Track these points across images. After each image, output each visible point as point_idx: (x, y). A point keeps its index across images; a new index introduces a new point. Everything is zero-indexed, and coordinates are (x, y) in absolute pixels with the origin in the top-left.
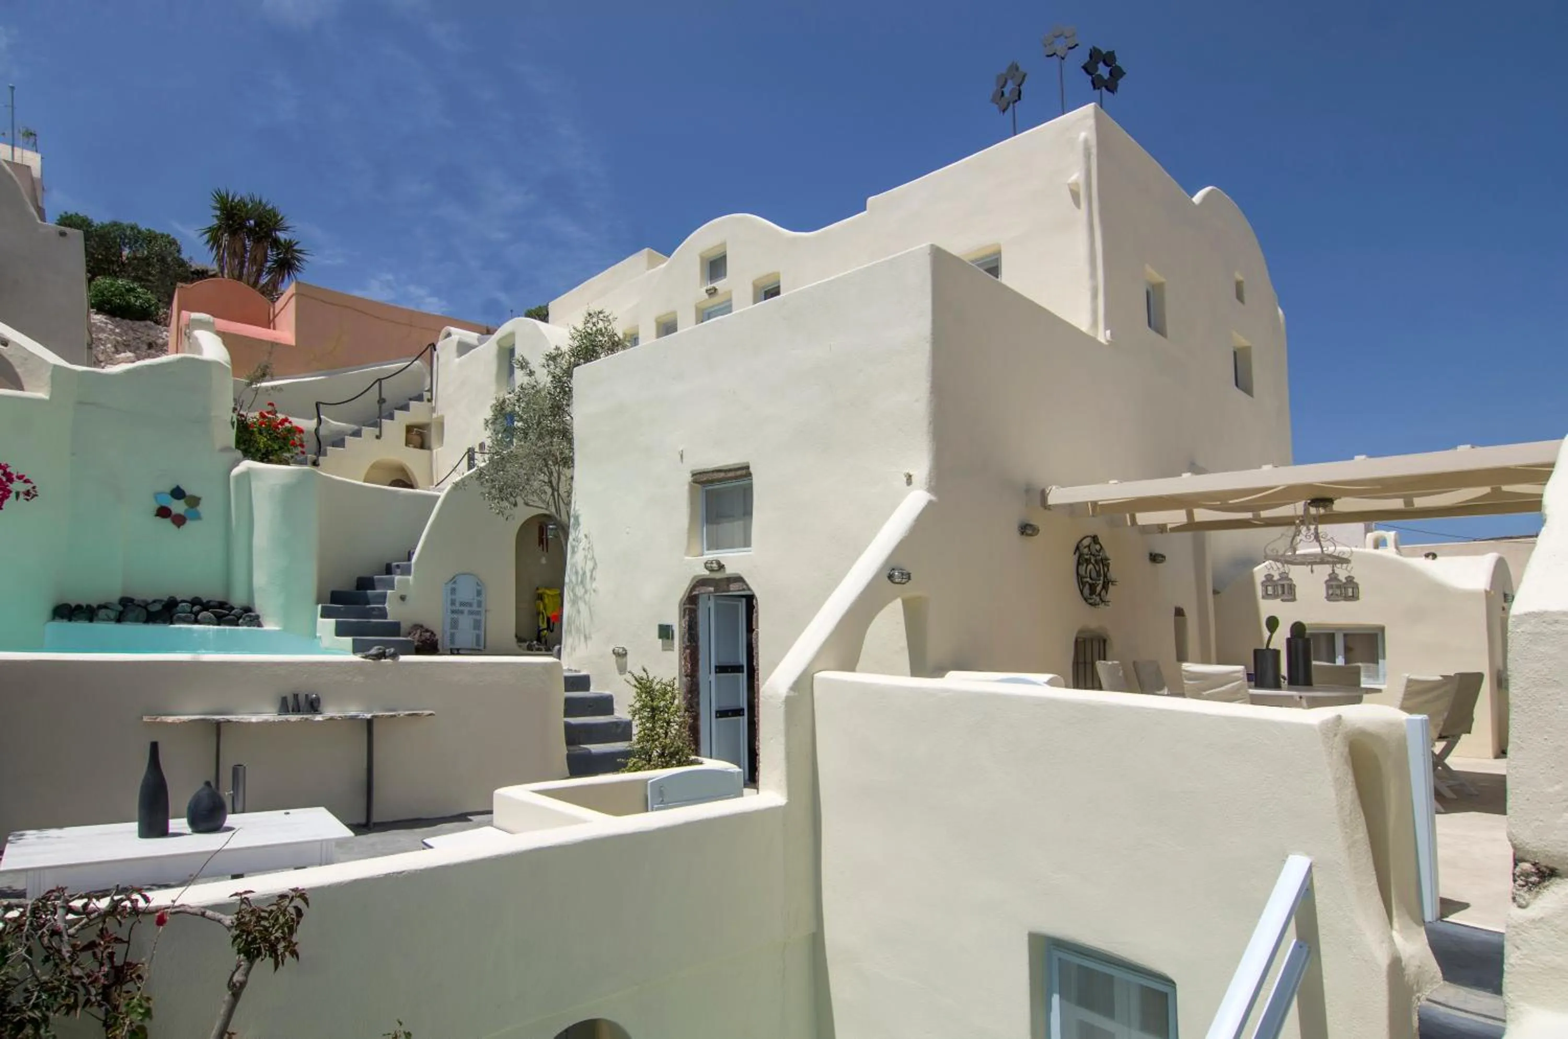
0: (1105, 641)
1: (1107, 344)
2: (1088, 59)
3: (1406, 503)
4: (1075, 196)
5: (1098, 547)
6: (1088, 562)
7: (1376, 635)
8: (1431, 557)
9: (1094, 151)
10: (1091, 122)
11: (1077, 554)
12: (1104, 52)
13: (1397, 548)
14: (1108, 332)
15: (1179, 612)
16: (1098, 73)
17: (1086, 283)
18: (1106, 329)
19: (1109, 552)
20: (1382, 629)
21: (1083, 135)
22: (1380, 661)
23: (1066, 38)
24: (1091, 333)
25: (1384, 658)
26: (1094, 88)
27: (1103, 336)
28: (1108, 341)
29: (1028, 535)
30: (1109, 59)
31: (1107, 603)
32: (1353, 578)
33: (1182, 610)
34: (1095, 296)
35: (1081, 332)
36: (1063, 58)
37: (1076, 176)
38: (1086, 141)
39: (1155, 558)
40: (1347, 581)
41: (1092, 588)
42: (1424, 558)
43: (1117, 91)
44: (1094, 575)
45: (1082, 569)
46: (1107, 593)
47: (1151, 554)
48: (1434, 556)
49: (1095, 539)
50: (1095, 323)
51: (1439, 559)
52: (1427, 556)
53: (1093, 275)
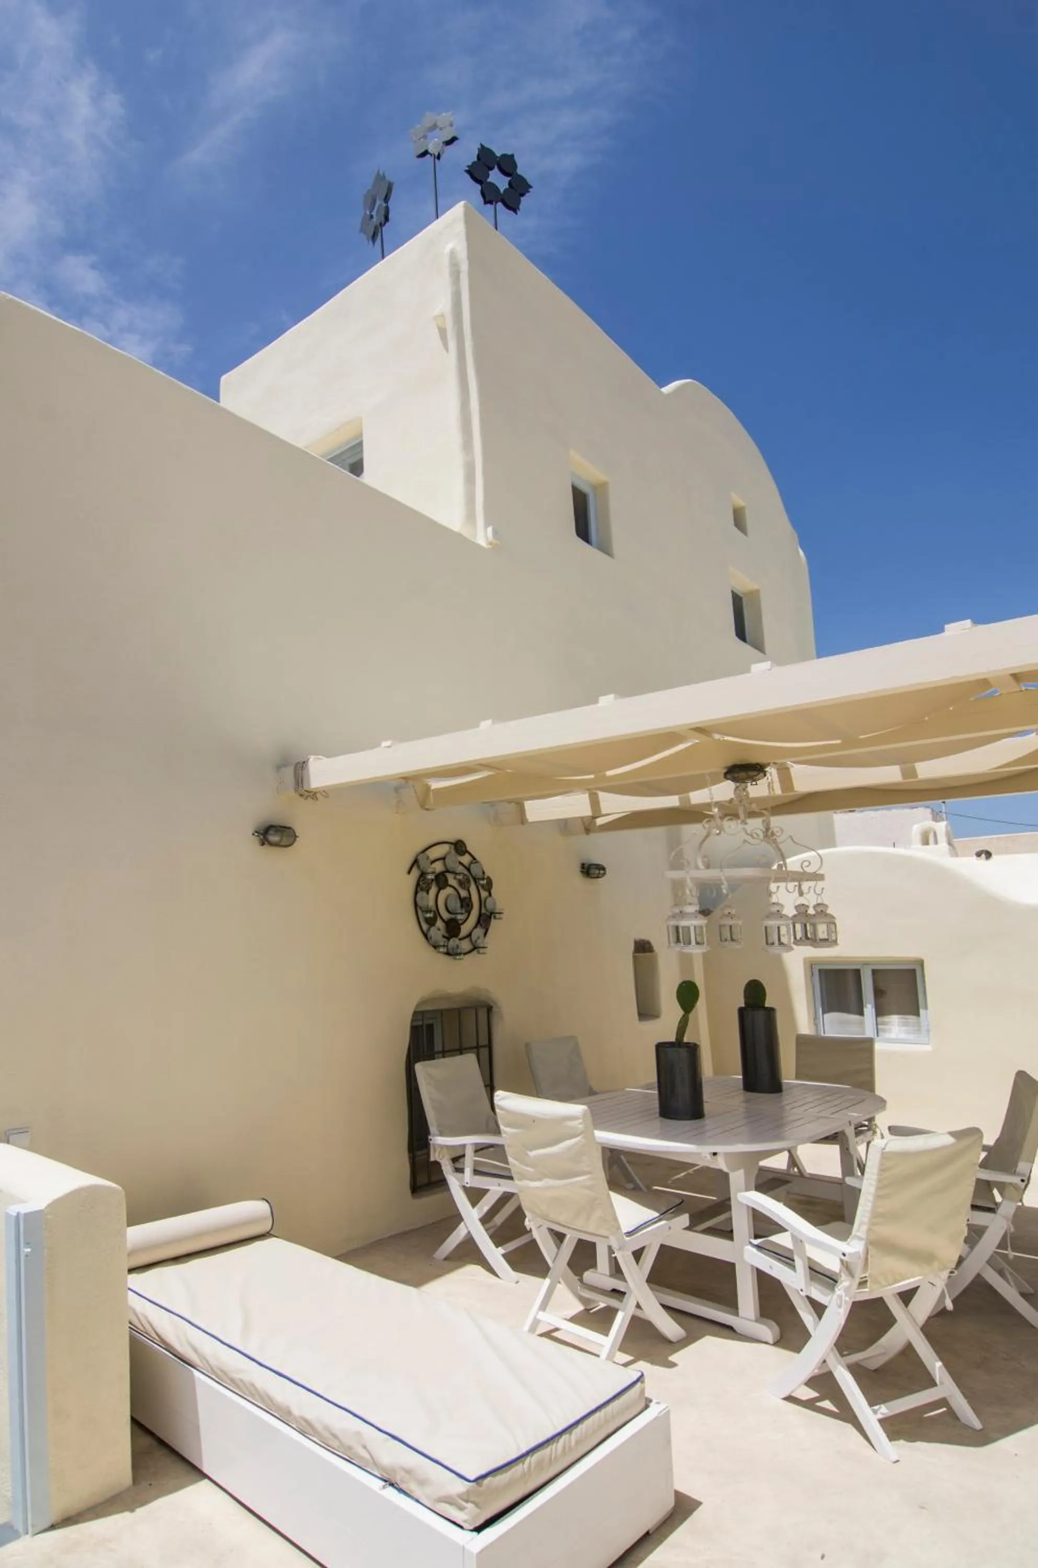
0: (489, 1009)
1: (490, 546)
2: (475, 159)
3: (905, 774)
4: (443, 333)
5: (466, 859)
6: (441, 881)
7: (914, 971)
8: (983, 856)
9: (464, 267)
10: (461, 227)
11: (415, 873)
12: (498, 154)
13: (950, 844)
14: (490, 529)
15: (643, 947)
16: (489, 180)
17: (458, 459)
18: (487, 525)
19: (490, 866)
20: (921, 963)
21: (450, 246)
22: (922, 1011)
23: (441, 129)
24: (466, 533)
25: (926, 1008)
26: (486, 202)
27: (483, 536)
28: (491, 543)
29: (271, 844)
30: (507, 165)
31: (481, 950)
32: (826, 906)
33: (649, 943)
34: (470, 478)
35: (451, 531)
36: (439, 157)
37: (443, 305)
38: (452, 254)
39: (591, 870)
40: (817, 913)
41: (453, 928)
42: (975, 857)
43: (519, 209)
44: (455, 904)
45: (428, 899)
46: (485, 934)
47: (583, 865)
48: (988, 855)
49: (459, 847)
50: (470, 516)
51: (994, 857)
52: (979, 854)
53: (467, 446)
